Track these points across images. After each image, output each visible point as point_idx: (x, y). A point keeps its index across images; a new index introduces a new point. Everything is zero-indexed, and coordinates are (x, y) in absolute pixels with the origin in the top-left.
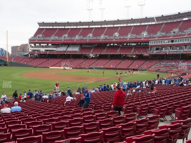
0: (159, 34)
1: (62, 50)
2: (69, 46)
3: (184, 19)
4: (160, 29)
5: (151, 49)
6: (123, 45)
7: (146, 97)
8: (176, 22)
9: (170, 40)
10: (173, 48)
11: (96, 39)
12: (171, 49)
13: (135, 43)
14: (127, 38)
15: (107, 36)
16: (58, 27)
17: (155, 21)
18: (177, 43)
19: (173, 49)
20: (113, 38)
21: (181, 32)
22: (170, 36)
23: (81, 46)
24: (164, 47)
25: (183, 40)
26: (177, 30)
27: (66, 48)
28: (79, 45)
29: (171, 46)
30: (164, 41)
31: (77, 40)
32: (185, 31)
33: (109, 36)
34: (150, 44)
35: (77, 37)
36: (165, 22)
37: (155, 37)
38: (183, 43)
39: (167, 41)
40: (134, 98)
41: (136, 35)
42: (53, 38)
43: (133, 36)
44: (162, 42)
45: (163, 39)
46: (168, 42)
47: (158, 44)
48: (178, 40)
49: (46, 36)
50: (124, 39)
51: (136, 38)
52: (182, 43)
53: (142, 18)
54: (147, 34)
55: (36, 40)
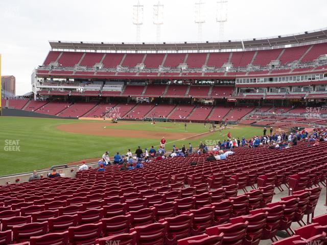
0: (251, 68)
1: (94, 90)
2: (104, 84)
3: (287, 46)
4: (251, 61)
5: (238, 92)
6: (193, 83)
7: (213, 169)
8: (273, 50)
9: (267, 78)
10: (271, 89)
11: (151, 73)
12: (268, 91)
13: (212, 80)
14: (200, 72)
15: (169, 69)
16: (84, 51)
17: (242, 48)
18: (278, 82)
19: (271, 91)
20: (179, 72)
21: (284, 65)
22: (267, 72)
23: (125, 84)
24: (258, 88)
25: (288, 78)
26: (276, 63)
27: (101, 85)
28: (122, 81)
29: (268, 87)
30: (259, 79)
31: (119, 73)
32: (289, 65)
33: (171, 68)
34: (236, 83)
35: (119, 69)
36: (258, 49)
37: (245, 73)
38: (287, 82)
39: (263, 79)
40: (194, 170)
41: (216, 68)
42: (77, 68)
43: (211, 70)
44: (255, 80)
45: (257, 75)
46: (265, 81)
47: (250, 83)
48: (280, 79)
49: (65, 65)
50: (196, 73)
51: (215, 73)
52: (285, 82)
53: (222, 42)
54: (231, 68)
55: (48, 72)
